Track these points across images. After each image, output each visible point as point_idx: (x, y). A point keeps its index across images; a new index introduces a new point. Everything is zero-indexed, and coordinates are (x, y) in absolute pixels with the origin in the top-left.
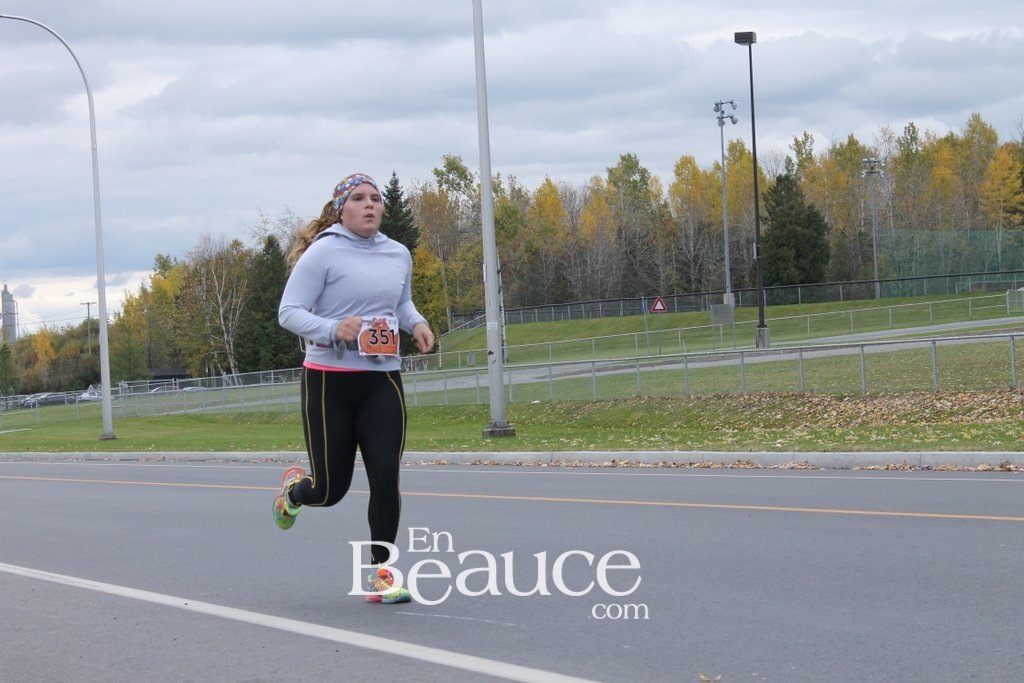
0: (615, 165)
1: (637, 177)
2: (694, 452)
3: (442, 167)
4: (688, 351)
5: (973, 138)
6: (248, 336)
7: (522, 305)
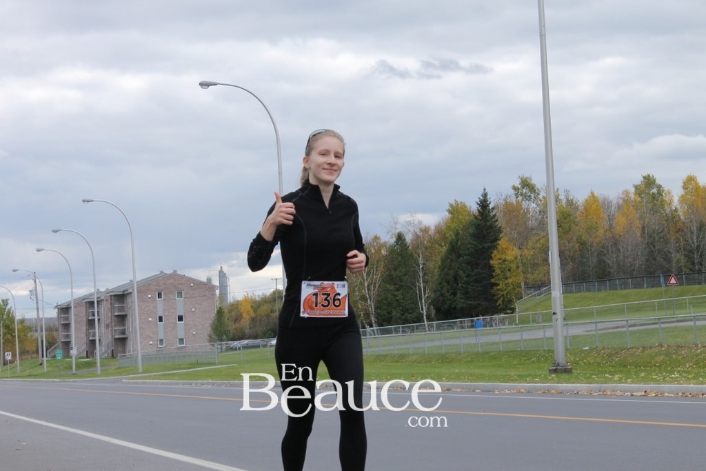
0: (639, 183)
1: (655, 191)
3: (517, 184)
4: (694, 313)
6: (384, 301)
7: (575, 280)
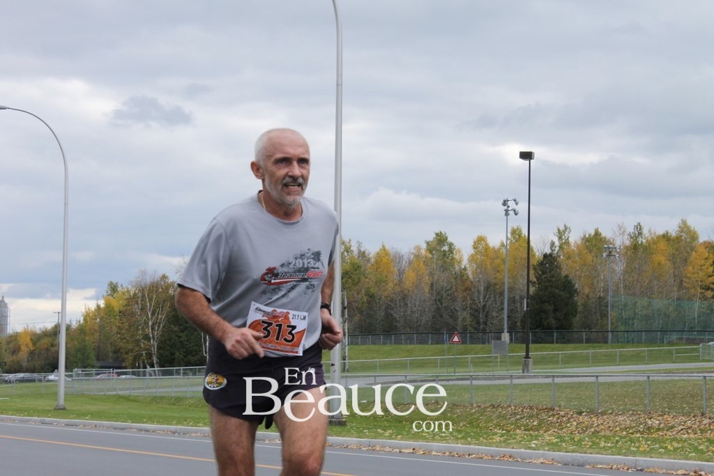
0: (431, 239)
1: (446, 248)
2: (472, 446)
4: (475, 372)
5: (681, 236)
6: (168, 342)
7: (361, 332)
